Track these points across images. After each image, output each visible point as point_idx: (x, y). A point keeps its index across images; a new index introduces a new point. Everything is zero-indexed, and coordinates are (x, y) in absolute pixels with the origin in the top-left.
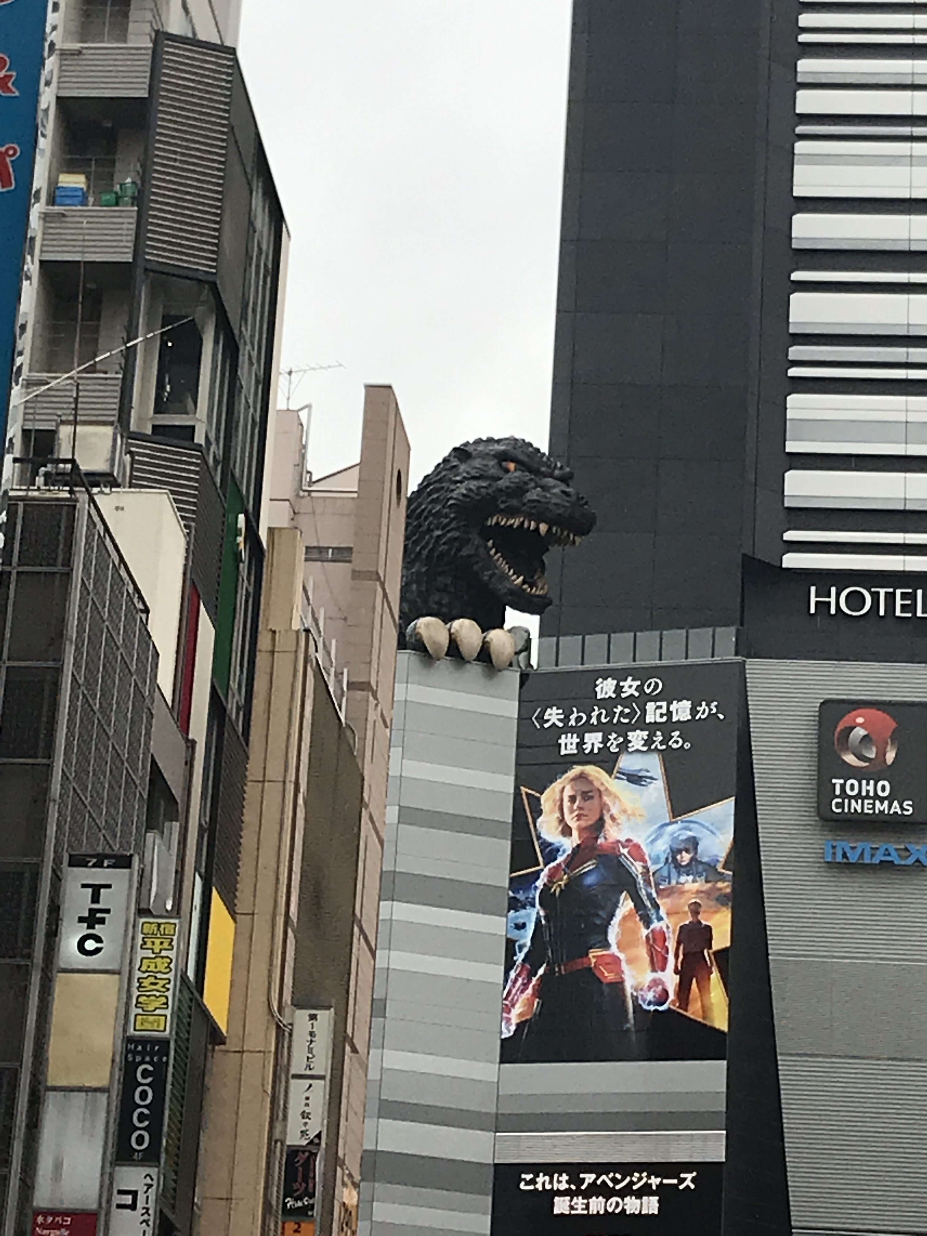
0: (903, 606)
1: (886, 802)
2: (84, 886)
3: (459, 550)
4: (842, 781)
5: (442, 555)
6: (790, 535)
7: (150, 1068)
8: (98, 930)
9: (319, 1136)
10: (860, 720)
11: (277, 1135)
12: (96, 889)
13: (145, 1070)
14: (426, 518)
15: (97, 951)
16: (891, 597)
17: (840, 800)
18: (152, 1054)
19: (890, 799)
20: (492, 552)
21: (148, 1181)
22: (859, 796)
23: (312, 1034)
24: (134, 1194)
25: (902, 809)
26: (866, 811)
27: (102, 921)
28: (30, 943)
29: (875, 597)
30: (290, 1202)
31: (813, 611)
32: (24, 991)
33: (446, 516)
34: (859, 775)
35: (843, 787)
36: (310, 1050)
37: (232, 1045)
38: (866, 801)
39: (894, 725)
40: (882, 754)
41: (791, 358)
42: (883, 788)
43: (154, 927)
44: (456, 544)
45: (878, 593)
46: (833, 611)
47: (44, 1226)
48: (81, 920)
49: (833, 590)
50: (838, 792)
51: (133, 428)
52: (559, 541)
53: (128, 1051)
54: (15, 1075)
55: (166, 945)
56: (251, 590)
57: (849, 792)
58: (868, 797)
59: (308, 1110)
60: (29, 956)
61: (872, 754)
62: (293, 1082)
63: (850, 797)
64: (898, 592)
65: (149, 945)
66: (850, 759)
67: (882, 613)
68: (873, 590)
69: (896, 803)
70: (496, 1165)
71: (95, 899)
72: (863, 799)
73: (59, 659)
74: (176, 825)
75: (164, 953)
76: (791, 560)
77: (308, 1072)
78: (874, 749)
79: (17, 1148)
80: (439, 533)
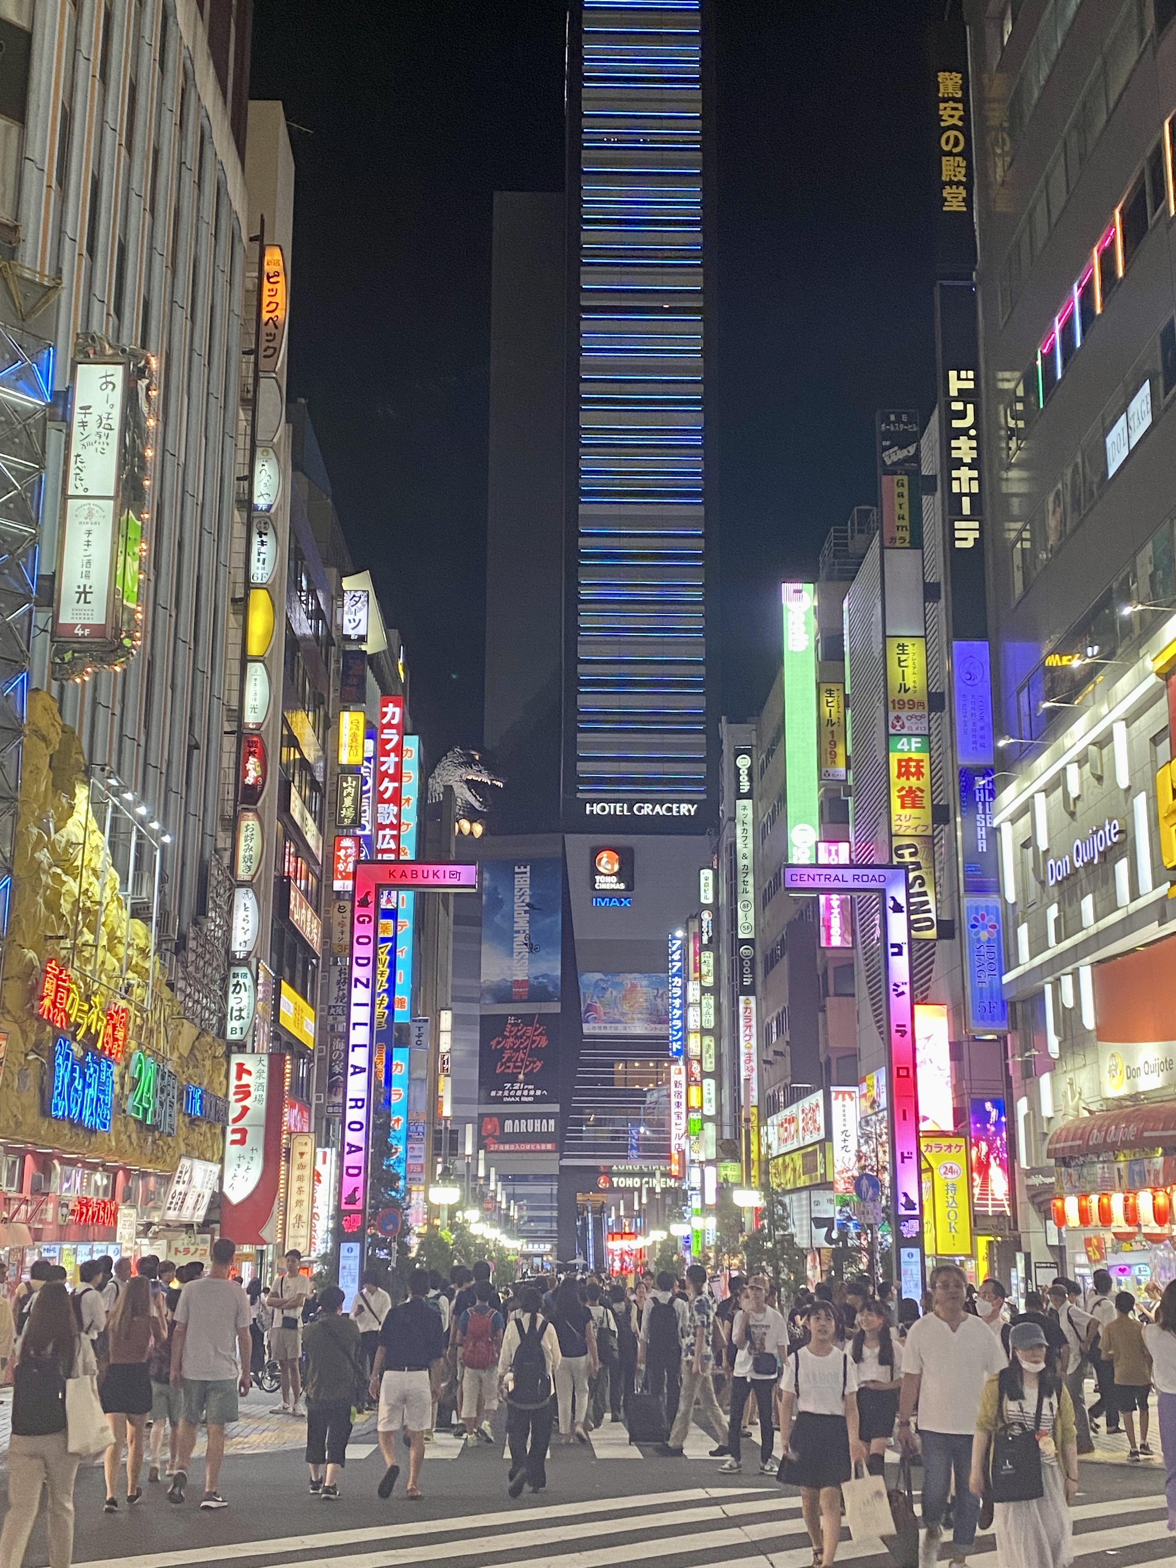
1: (614, 884)
6: (580, 787)
10: (605, 855)
17: (598, 884)
22: (605, 882)
31: (588, 812)
34: (605, 875)
35: (599, 879)
40: (613, 867)
41: (578, 720)
42: (613, 879)
50: (598, 881)
58: (608, 882)
61: (609, 867)
62: (441, 1033)
63: (602, 883)
66: (601, 869)
69: (618, 884)
70: (482, 1016)
76: (579, 795)
77: (445, 1030)
78: (610, 865)
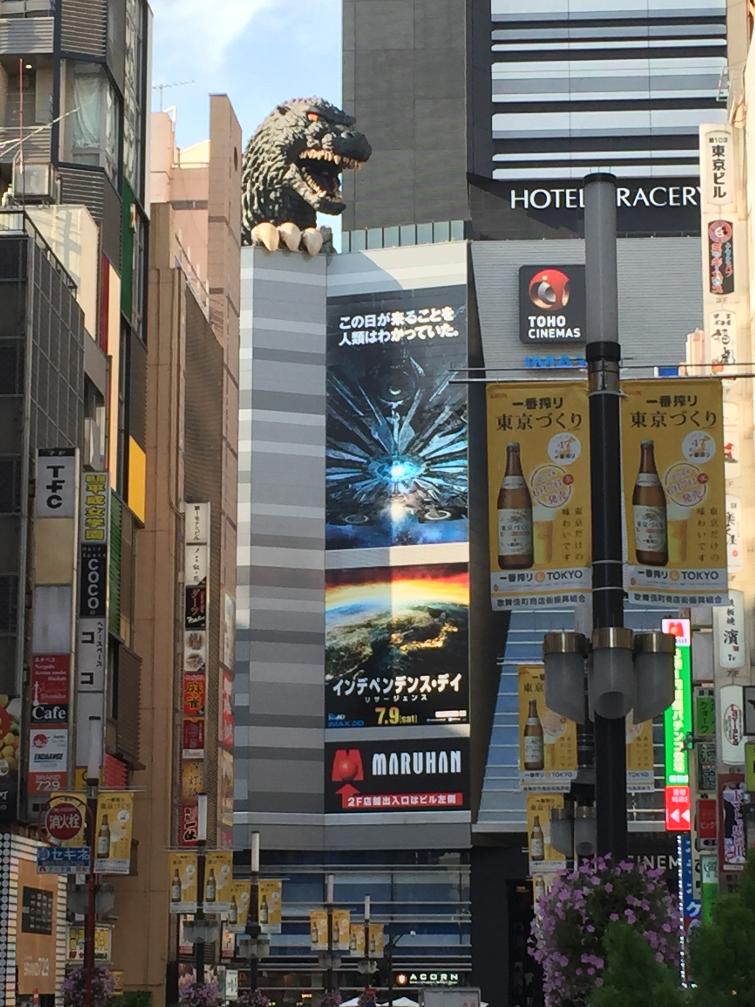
0: (571, 200)
1: (563, 330)
2: (49, 467)
3: (283, 174)
4: (534, 318)
5: (272, 179)
6: (497, 158)
7: (96, 561)
8: (59, 493)
9: (205, 579)
10: (545, 278)
11: (180, 580)
12: (56, 470)
13: (93, 563)
14: (261, 154)
15: (59, 505)
16: (563, 195)
17: (533, 330)
18: (97, 552)
19: (566, 328)
20: (305, 175)
21: (100, 626)
22: (546, 327)
23: (197, 518)
24: (92, 634)
25: (574, 334)
26: (551, 336)
27: (60, 488)
28: (19, 503)
29: (553, 195)
30: (190, 619)
31: (513, 206)
32: (18, 530)
33: (274, 152)
34: (545, 313)
35: (535, 321)
36: (197, 528)
37: (148, 528)
38: (551, 330)
39: (566, 279)
40: (559, 299)
41: (493, 38)
42: (561, 321)
43: (93, 478)
44: (282, 171)
45: (555, 193)
46: (526, 206)
47: (40, 664)
48: (48, 487)
49: (526, 192)
50: (532, 325)
51: (61, 159)
52: (348, 166)
53: (83, 552)
54: (16, 580)
55: (101, 488)
56: (143, 246)
57: (539, 324)
58: (551, 327)
59: (197, 564)
60: (19, 511)
61: (553, 299)
62: (187, 547)
63: (540, 328)
64: (568, 192)
65: (90, 489)
66: (539, 303)
67: (558, 205)
68: (552, 191)
69: (569, 330)
70: (326, 570)
71: (56, 475)
72: (548, 328)
73: (24, 335)
74: (103, 409)
75: (100, 493)
76: (499, 174)
77: (196, 541)
78: (555, 296)
79: (21, 621)
80: (270, 163)
